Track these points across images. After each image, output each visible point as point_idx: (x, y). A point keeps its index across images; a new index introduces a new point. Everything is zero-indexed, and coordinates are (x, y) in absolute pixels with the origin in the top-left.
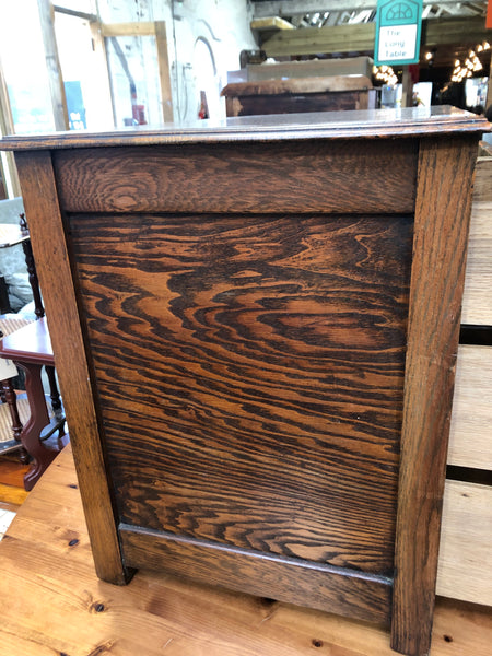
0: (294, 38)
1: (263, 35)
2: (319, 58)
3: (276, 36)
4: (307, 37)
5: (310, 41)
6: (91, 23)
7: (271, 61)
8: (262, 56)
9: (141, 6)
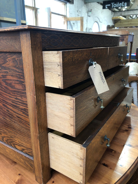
0: (125, 22)
1: (116, 21)
2: (129, 27)
3: (120, 21)
4: (129, 22)
5: (129, 23)
6: (64, 17)
7: (116, 28)
8: (113, 27)
9: (79, 13)
